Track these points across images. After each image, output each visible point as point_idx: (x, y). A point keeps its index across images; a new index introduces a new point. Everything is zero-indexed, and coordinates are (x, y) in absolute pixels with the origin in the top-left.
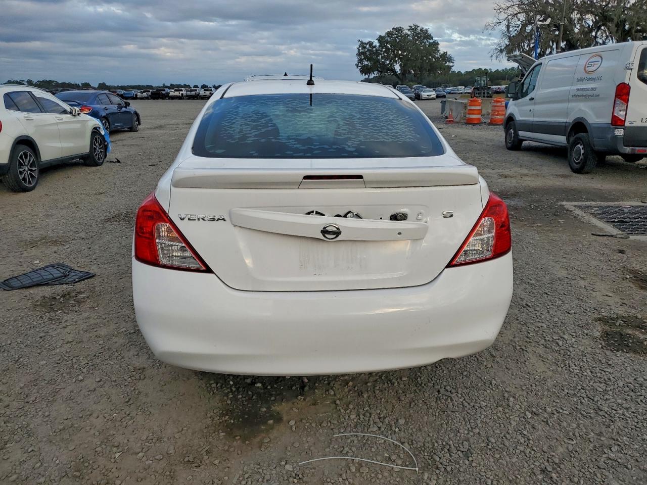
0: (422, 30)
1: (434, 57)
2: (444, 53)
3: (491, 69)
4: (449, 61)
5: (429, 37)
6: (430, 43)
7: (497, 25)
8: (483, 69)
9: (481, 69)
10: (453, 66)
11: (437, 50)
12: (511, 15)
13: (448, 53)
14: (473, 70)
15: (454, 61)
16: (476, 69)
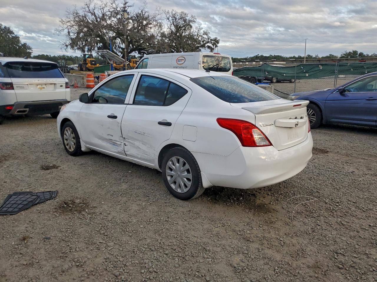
0: (5, 27)
1: (18, 46)
2: (24, 44)
3: (50, 55)
4: (29, 49)
5: (12, 32)
6: (12, 36)
7: (62, 31)
8: (45, 55)
9: (44, 55)
10: (32, 52)
11: (18, 41)
12: (69, 26)
13: (27, 44)
14: (39, 55)
15: (32, 50)
16: (41, 55)
